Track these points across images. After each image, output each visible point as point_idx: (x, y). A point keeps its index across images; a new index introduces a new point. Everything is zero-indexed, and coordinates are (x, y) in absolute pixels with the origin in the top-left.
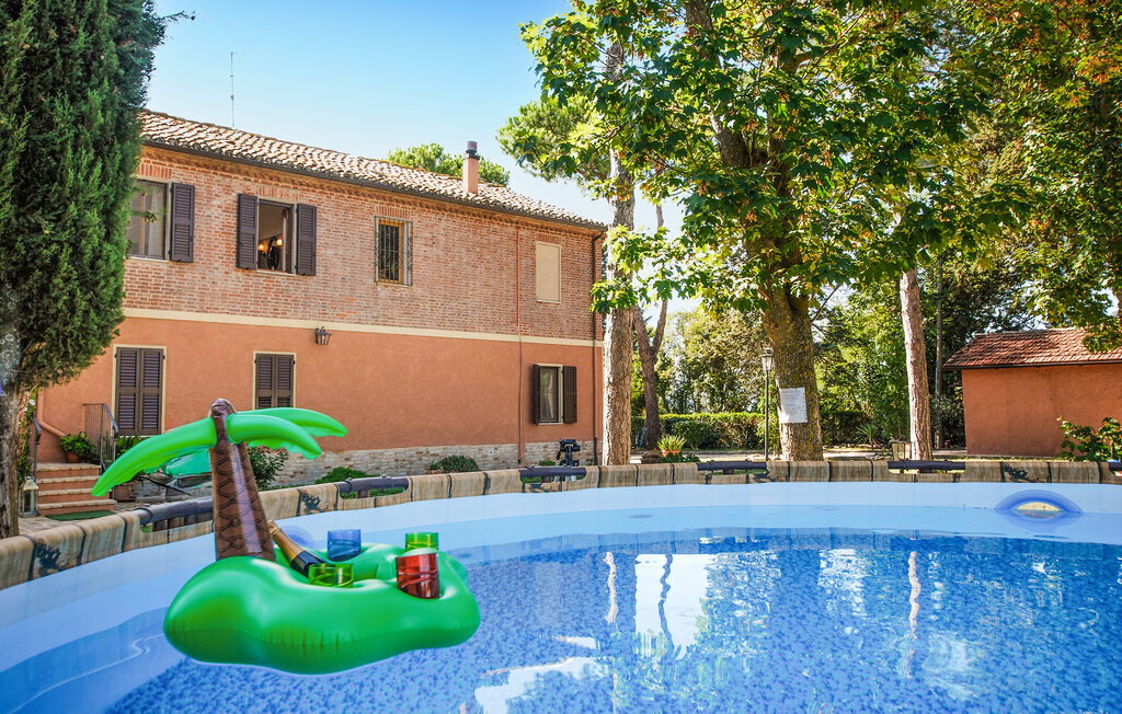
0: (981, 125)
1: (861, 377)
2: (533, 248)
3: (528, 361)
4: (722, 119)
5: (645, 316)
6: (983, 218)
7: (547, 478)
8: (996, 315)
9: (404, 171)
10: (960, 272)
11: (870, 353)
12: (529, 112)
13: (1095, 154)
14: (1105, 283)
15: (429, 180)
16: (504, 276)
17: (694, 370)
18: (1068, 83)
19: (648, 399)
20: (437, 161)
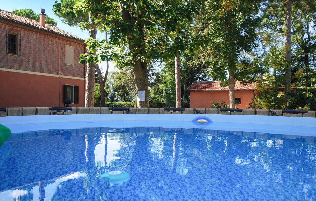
0: (199, 23)
1: (164, 94)
2: (65, 47)
3: (62, 83)
4: (123, 5)
5: (101, 72)
6: (196, 44)
7: (59, 111)
8: (200, 77)
9: (18, 16)
10: (191, 64)
11: (167, 86)
12: (64, 2)
13: (226, 32)
14: (226, 68)
15: (27, 21)
16: (54, 55)
17: (116, 89)
18: (220, 9)
19: (102, 98)
20: (31, 15)
